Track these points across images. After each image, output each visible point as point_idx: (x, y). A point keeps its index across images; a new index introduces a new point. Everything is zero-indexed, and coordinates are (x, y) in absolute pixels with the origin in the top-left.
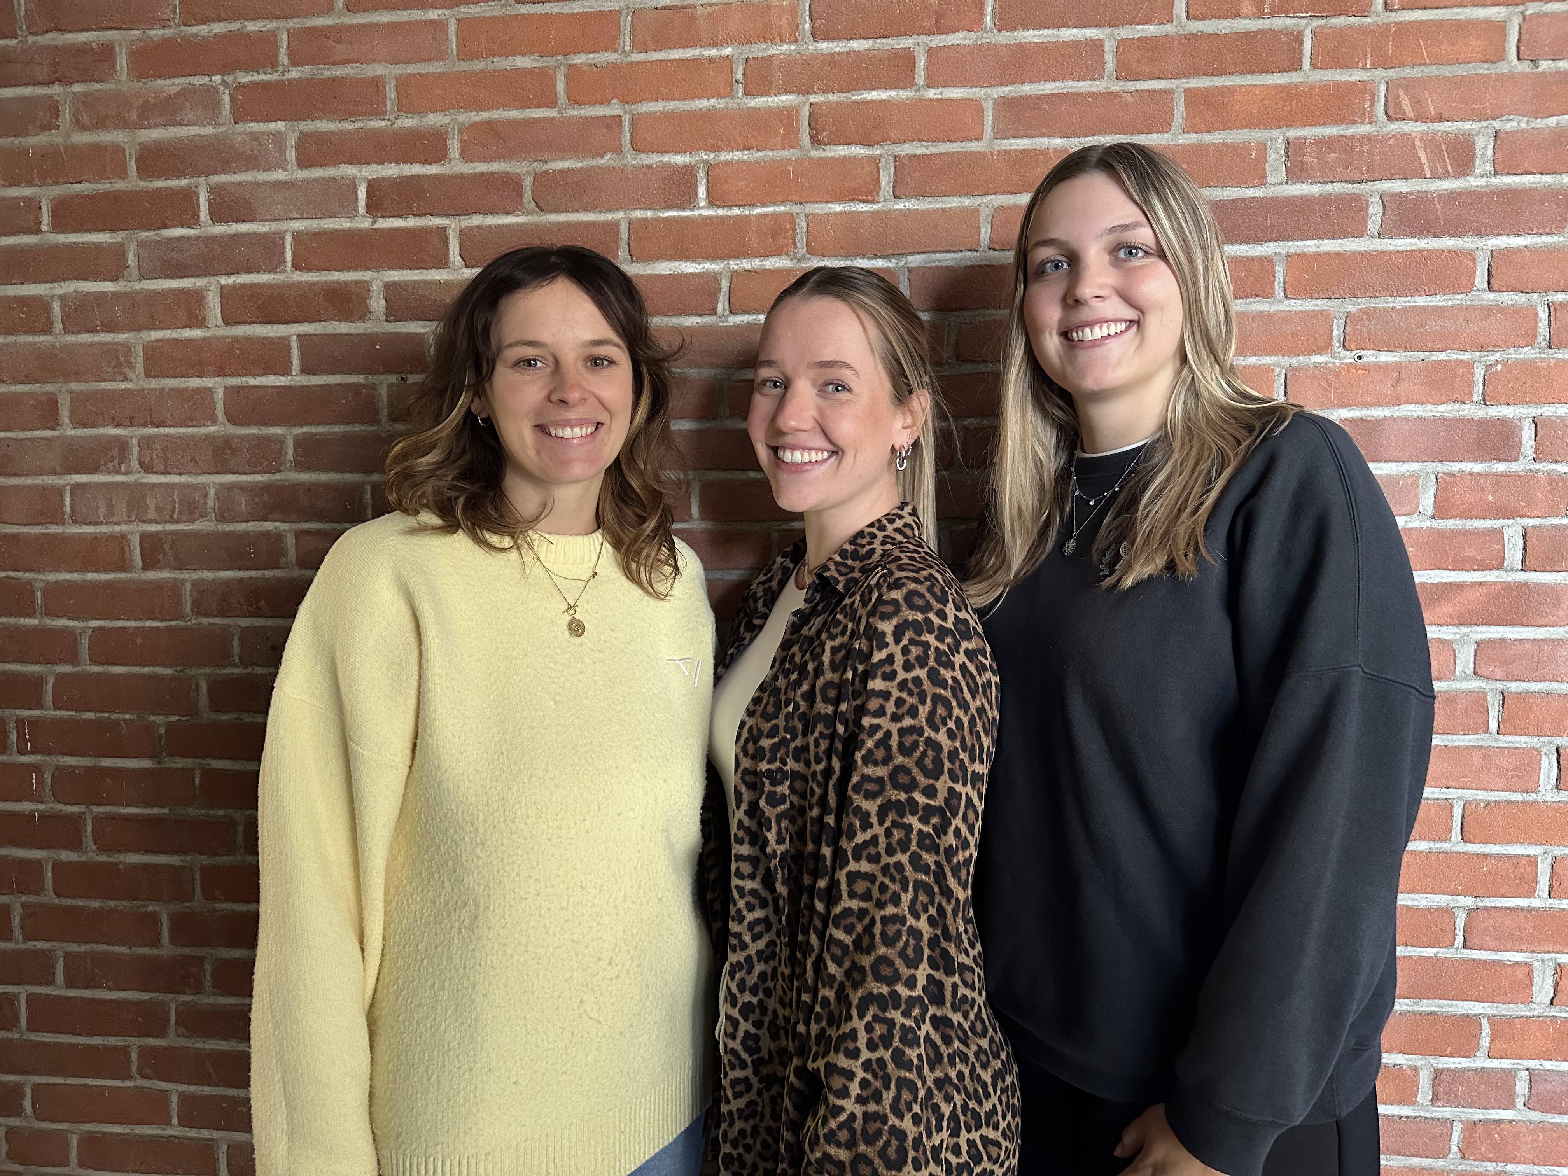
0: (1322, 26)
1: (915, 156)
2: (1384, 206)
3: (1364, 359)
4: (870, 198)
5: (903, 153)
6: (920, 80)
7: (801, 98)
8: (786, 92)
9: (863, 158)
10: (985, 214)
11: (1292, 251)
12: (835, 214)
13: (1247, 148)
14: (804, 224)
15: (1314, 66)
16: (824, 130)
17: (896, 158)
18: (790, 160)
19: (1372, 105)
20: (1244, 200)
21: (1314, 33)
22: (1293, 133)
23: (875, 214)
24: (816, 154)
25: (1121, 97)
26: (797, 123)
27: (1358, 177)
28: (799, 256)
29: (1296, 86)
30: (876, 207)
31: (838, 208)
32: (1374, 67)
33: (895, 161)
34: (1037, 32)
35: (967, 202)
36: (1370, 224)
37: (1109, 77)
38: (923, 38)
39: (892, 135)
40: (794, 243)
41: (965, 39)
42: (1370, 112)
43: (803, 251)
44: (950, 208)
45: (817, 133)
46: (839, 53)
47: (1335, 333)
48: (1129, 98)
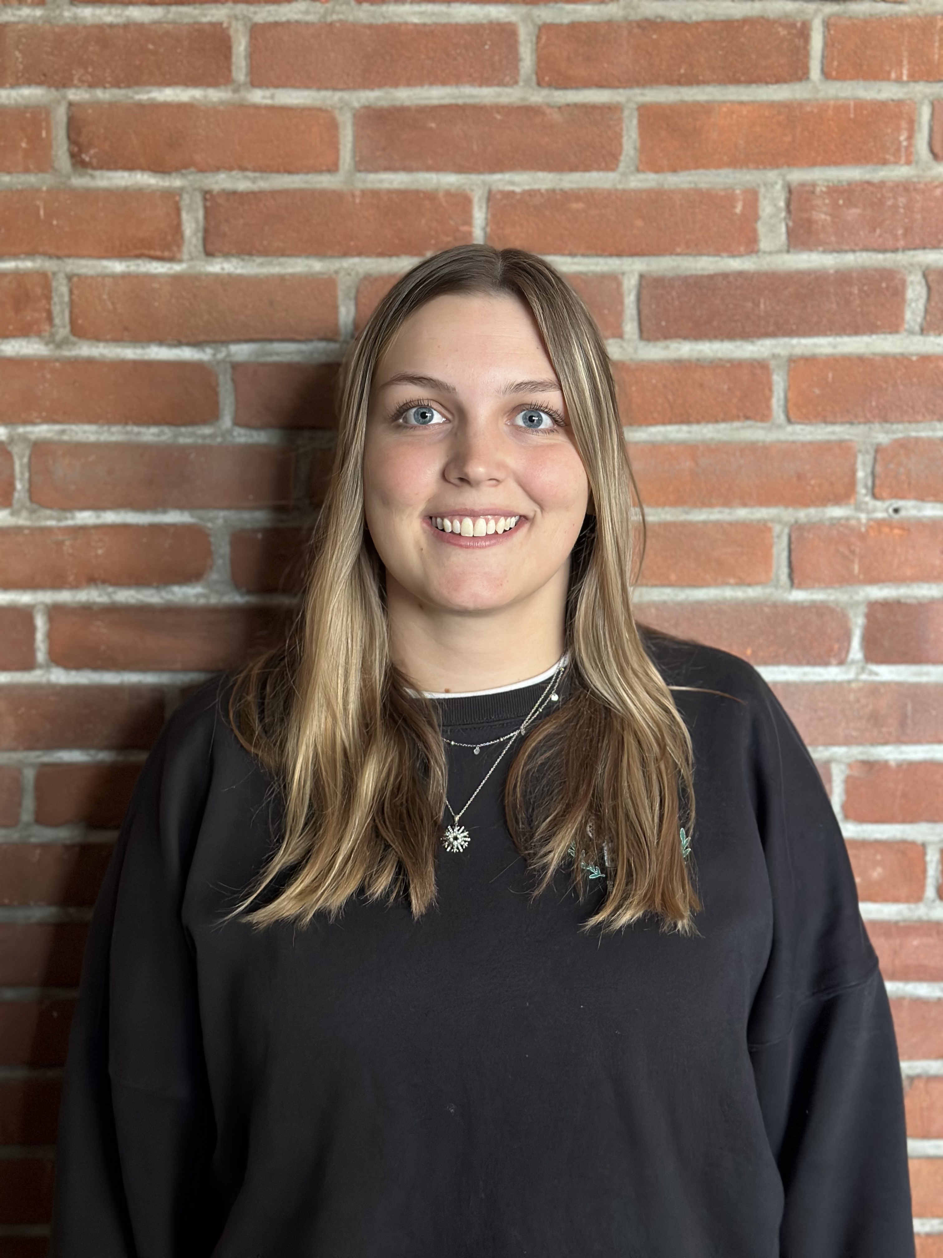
0: (838, 16)
1: (234, 193)
2: (929, 289)
3: (903, 513)
4: (166, 254)
5: (216, 188)
6: (240, 72)
7: (54, 93)
8: (28, 83)
9: (153, 192)
10: (345, 285)
11: (798, 351)
12: (115, 277)
13: (729, 198)
14: (64, 290)
15: (826, 75)
16: (91, 145)
17: (207, 195)
18: (38, 190)
19: (910, 137)
20: (725, 276)
21: (827, 25)
22: (797, 176)
23: (176, 279)
24: (79, 181)
25: (544, 114)
26: (48, 133)
27: (890, 243)
28: (58, 338)
29: (801, 105)
30: (177, 268)
31: (118, 267)
32: (914, 78)
33: (205, 199)
34: (416, 8)
35: (317, 266)
36: (908, 315)
37: (527, 81)
38: (241, 9)
39: (198, 158)
40: (50, 319)
41: (307, 12)
42: (907, 148)
43: (63, 332)
44: (293, 275)
45: (81, 151)
46: (111, 26)
47: (860, 474)
48: (557, 117)
